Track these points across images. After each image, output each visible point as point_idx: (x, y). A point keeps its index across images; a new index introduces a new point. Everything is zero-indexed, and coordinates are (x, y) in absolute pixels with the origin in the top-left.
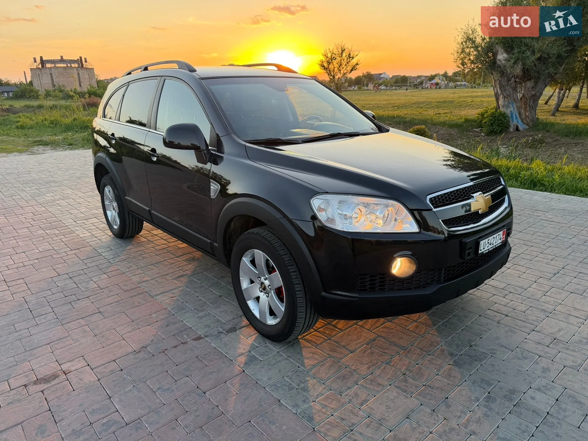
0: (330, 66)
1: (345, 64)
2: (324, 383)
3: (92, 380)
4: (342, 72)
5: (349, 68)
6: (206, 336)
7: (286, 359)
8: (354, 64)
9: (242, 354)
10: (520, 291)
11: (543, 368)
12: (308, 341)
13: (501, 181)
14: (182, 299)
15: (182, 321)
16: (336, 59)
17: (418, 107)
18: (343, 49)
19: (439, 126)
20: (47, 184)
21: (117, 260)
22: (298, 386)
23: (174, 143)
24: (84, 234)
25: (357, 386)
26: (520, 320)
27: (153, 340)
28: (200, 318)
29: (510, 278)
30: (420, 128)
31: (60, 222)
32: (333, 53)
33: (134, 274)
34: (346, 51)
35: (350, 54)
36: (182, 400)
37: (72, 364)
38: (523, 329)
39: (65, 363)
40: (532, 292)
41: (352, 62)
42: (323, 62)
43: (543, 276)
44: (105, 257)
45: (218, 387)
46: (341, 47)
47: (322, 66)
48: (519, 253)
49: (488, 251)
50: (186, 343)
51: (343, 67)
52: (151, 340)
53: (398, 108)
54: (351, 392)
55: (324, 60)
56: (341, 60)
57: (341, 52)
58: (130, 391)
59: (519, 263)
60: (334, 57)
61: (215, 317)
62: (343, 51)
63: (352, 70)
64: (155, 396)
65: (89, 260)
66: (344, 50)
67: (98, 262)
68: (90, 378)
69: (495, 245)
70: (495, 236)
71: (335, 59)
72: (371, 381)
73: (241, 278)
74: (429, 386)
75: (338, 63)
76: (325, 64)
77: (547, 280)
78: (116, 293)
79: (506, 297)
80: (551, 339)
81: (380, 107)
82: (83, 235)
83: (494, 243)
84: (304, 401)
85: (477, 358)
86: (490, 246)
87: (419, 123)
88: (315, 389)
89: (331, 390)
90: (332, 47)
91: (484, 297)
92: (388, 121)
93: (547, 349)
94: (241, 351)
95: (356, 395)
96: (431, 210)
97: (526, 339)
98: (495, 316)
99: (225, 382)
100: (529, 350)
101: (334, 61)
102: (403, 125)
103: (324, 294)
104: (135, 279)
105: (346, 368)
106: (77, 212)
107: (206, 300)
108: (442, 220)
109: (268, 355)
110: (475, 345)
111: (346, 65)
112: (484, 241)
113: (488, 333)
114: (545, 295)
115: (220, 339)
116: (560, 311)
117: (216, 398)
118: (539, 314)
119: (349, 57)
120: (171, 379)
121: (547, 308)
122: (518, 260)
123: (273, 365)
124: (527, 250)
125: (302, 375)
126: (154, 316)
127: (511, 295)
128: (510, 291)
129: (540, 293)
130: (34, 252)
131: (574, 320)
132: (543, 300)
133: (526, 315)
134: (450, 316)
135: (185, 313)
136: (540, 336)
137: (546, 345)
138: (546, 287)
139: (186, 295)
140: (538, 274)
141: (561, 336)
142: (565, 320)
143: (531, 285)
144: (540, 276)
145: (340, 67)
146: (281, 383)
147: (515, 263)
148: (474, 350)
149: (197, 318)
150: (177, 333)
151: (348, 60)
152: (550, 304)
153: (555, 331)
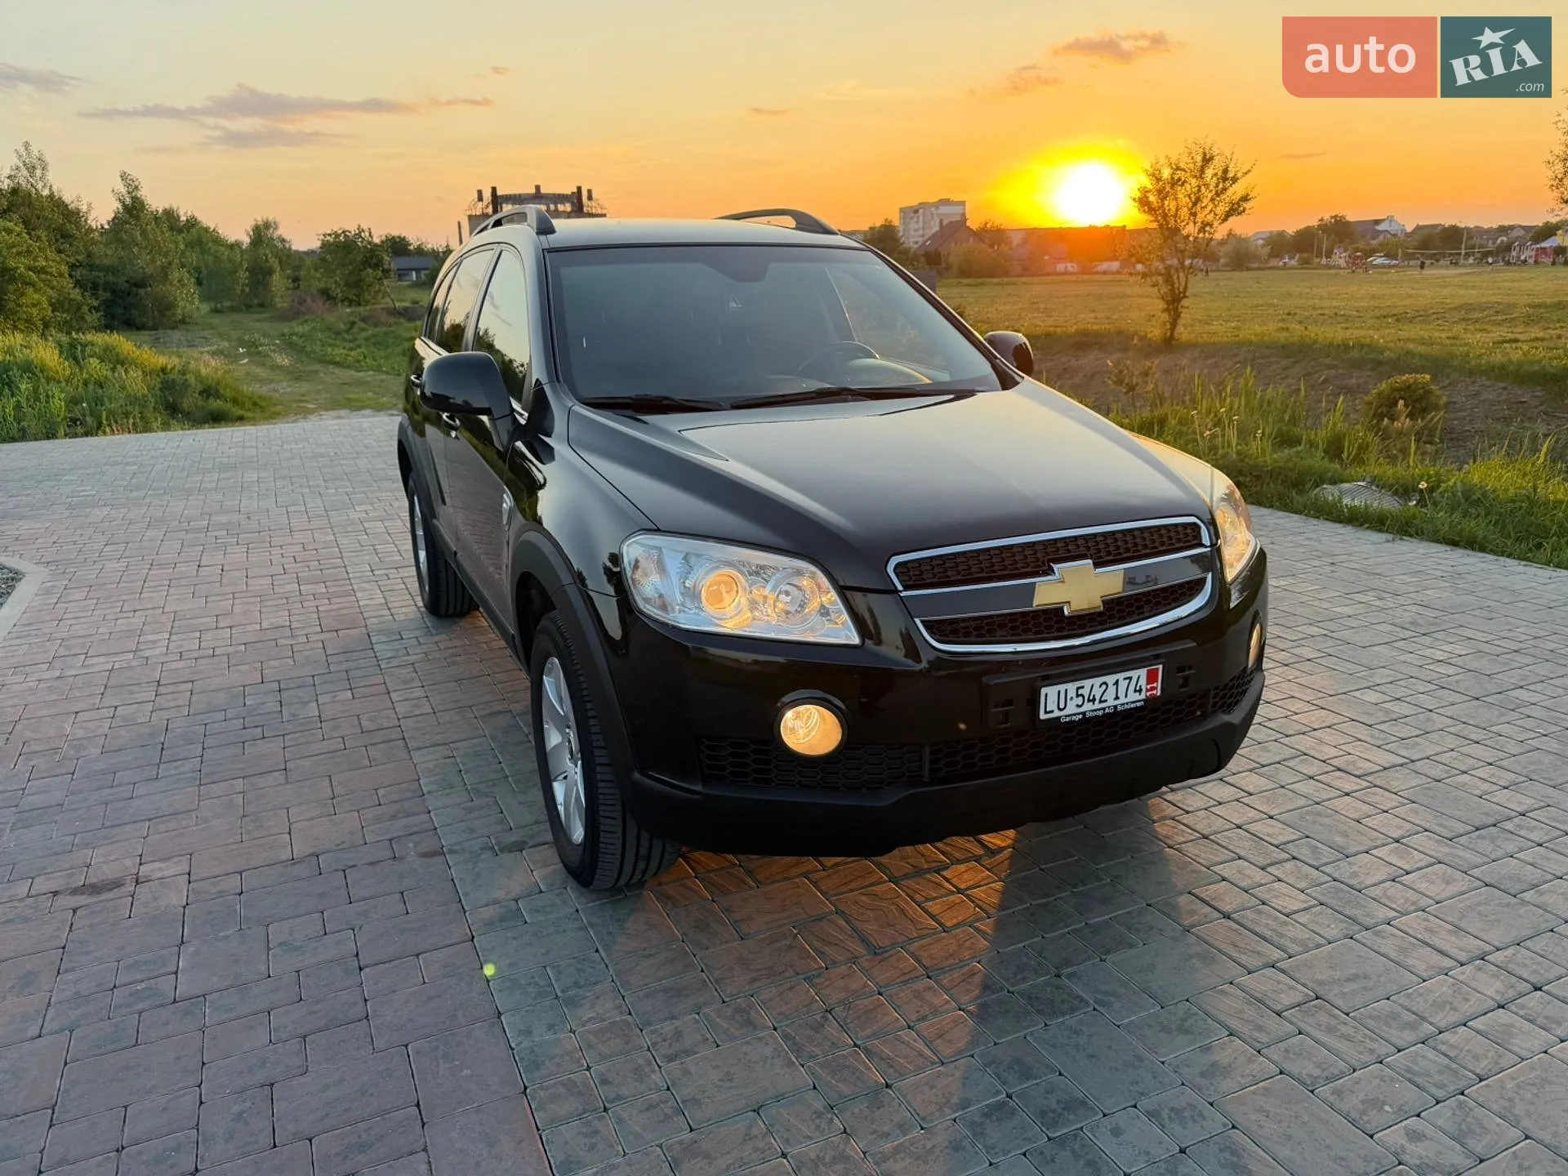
0: (1166, 203)
1: (1210, 196)
2: (623, 997)
3: (175, 902)
4: (1200, 218)
5: (1221, 209)
6: (451, 852)
7: (584, 929)
8: (1236, 198)
9: (496, 902)
10: (1327, 854)
11: (1214, 1065)
12: (664, 898)
13: (1199, 533)
14: (464, 764)
15: (429, 812)
16: (1185, 181)
17: (1464, 320)
18: (1208, 157)
19: (1483, 378)
20: (375, 484)
21: (395, 662)
22: (563, 991)
23: (451, 401)
24: (369, 598)
25: (697, 1017)
26: (1256, 934)
27: (343, 843)
28: (469, 810)
29: (1326, 820)
30: (1412, 381)
31: (343, 569)
32: (1178, 168)
33: (405, 696)
34: (1215, 162)
35: (1226, 171)
36: (308, 976)
37: (162, 865)
38: (1243, 956)
39: (151, 862)
40: (1360, 867)
41: (1230, 192)
42: (1146, 192)
43: (1435, 828)
44: (378, 654)
45: (395, 962)
46: (1201, 150)
47: (1143, 202)
48: (1413, 758)
49: (1081, 716)
50: (402, 858)
51: (1203, 205)
52: (338, 842)
53: (1398, 320)
54: (668, 1028)
55: (1149, 186)
56: (1199, 187)
57: (1199, 164)
58: (226, 937)
59: (1392, 783)
60: (1179, 179)
61: (502, 813)
62: (1207, 160)
63: (1228, 215)
64: (264, 957)
65: (341, 658)
66: (1211, 159)
67: (352, 664)
68: (174, 898)
69: (1115, 707)
70: (1110, 679)
71: (1183, 185)
72: (739, 1010)
73: (546, 726)
74: (867, 1051)
75: (1189, 196)
76: (1152, 198)
77: (1437, 841)
78: (342, 734)
79: (1269, 869)
80: (1307, 995)
81: (1343, 315)
82: (368, 602)
83: (1110, 696)
84: (550, 1027)
85: (1046, 1006)
86: (1088, 707)
87: (1423, 366)
88: (592, 1007)
89: (630, 1014)
90: (1178, 150)
91: (1201, 861)
92: (1328, 356)
93: (1271, 1021)
94: (498, 894)
95: (678, 1035)
96: (896, 591)
97: (1231, 983)
98: (1191, 913)
99: (418, 955)
100: (1214, 1012)
101: (1179, 188)
102: (1372, 369)
103: (637, 776)
104: (401, 709)
105: (702, 971)
106: (391, 549)
107: (511, 772)
108: (922, 622)
109: (550, 913)
110: (1070, 976)
111: (1212, 200)
112: (1062, 688)
113: (1133, 951)
114: (1394, 881)
115: (475, 863)
116: (1403, 928)
117: (376, 984)
118: (1329, 926)
119: (1225, 179)
120: (319, 928)
121: (1368, 915)
122: (1396, 775)
123: (543, 937)
124: (1452, 750)
125: (591, 970)
126: (381, 792)
127: (1289, 865)
128: (1295, 854)
129: (1385, 872)
130: (250, 628)
131: (1422, 959)
132: (1376, 892)
133: (1286, 924)
134: (1064, 894)
135: (448, 794)
136: (1279, 982)
137: (1278, 1008)
138: (1419, 859)
139: (478, 756)
140: (1424, 818)
141: (1344, 995)
142: (1393, 954)
143: (1376, 847)
144: (1427, 827)
145: (1195, 204)
146: (533, 977)
147: (1378, 783)
148: (1057, 987)
149: (463, 809)
150: (399, 837)
151: (1221, 186)
152: (1388, 904)
153: (1337, 977)
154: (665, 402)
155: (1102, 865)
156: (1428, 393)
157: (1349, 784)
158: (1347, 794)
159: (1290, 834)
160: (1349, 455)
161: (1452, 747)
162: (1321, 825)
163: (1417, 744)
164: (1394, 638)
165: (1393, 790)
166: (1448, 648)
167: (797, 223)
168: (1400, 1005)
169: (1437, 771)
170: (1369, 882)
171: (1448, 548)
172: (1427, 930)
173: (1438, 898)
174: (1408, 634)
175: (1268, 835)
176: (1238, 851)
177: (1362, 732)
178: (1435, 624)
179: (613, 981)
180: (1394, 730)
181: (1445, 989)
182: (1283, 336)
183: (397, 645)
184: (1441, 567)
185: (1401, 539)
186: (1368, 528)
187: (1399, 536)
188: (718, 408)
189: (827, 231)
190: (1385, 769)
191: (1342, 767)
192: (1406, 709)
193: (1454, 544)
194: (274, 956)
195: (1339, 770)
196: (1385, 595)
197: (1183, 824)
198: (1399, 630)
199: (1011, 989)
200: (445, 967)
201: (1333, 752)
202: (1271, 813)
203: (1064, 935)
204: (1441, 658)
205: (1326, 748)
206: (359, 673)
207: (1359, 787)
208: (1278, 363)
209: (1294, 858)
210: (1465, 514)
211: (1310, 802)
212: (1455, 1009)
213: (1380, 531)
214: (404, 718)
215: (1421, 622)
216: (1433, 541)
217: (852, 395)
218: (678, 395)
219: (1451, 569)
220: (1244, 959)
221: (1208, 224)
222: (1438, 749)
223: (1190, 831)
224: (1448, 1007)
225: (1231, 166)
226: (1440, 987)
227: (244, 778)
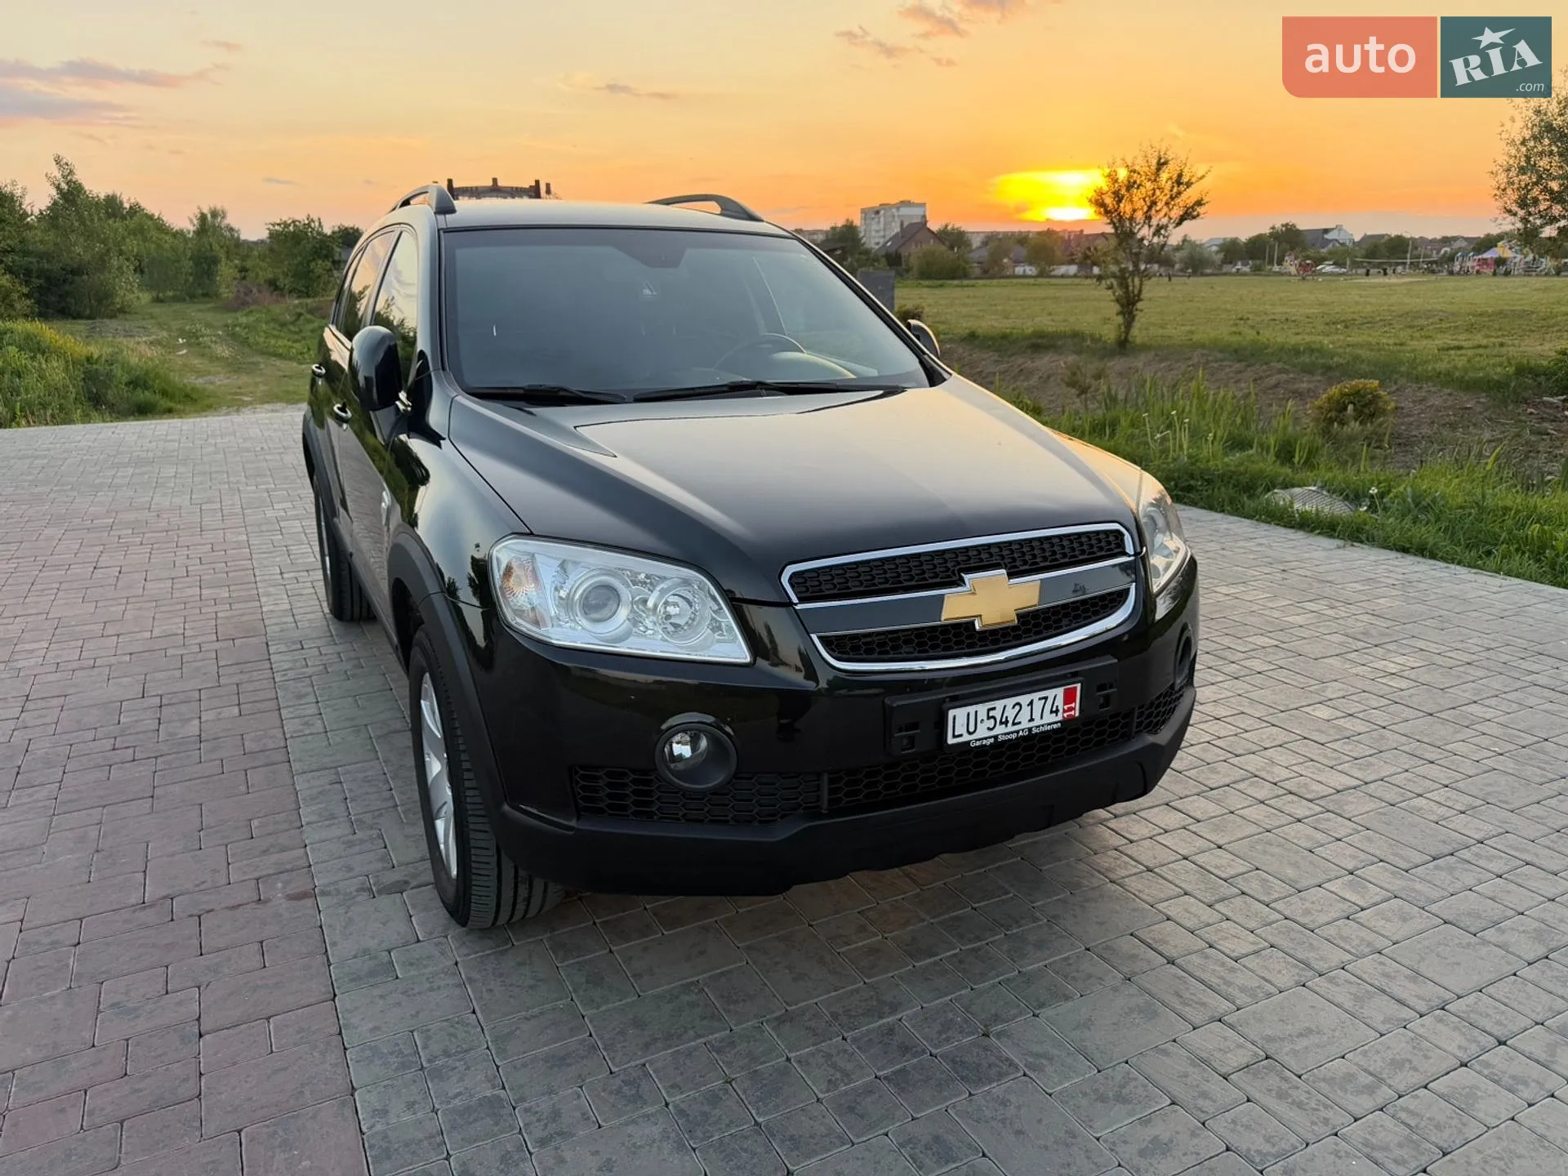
0: (1122, 205)
1: (1164, 199)
2: (498, 1067)
4: (1154, 222)
5: (1176, 213)
6: (323, 893)
7: (461, 985)
8: (1190, 203)
9: (366, 952)
10: (1279, 888)
11: (1155, 1140)
12: (556, 943)
13: (1122, 540)
14: (351, 790)
15: (305, 846)
16: (1140, 184)
18: (1162, 161)
19: (1430, 384)
20: (298, 481)
21: (291, 674)
22: (429, 1061)
24: (274, 603)
25: (577, 1089)
26: (1202, 982)
27: (203, 882)
28: (350, 844)
29: (1277, 850)
30: (1361, 386)
31: (250, 572)
32: (1134, 171)
33: (297, 713)
34: (1170, 165)
35: (1180, 176)
36: (138, 1044)
38: (1187, 1009)
40: (1313, 903)
41: (1184, 196)
42: (1102, 194)
43: (1390, 858)
44: (274, 665)
45: (242, 1027)
46: (1156, 154)
47: (1099, 203)
48: (1367, 780)
49: (992, 740)
50: (267, 901)
51: (1158, 208)
52: (198, 882)
53: (1346, 327)
54: (545, 1105)
55: (1105, 188)
56: (1154, 190)
57: (1154, 168)
58: (52, 998)
59: (1346, 807)
60: (1135, 182)
61: (385, 847)
62: (1161, 164)
63: (1182, 219)
64: (91, 1022)
65: (233, 669)
66: (1166, 163)
67: (245, 677)
69: (1030, 729)
70: (1021, 699)
71: (1138, 188)
72: (624, 1082)
74: (769, 1129)
75: (1144, 199)
76: (1109, 200)
77: (1393, 873)
79: (1217, 906)
80: (1256, 1054)
81: (1294, 321)
82: (271, 608)
83: (1022, 720)
84: (410, 1106)
85: (972, 1072)
86: (1002, 729)
87: (1371, 372)
88: (461, 1080)
89: (503, 1088)
90: (1134, 155)
91: (1145, 897)
92: (1280, 360)
93: (1217, 1086)
94: (371, 944)
95: (556, 1113)
96: (792, 604)
97: (1173, 1041)
98: (1133, 958)
99: (268, 1019)
100: (1156, 1076)
101: (1135, 191)
102: (1323, 374)
103: (507, 809)
104: (290, 727)
105: (589, 1035)
106: (305, 551)
107: (401, 800)
108: (819, 638)
109: (425, 967)
110: (999, 1035)
111: (1167, 204)
112: (969, 709)
113: (1070, 1004)
114: (1348, 918)
115: (349, 907)
116: (1359, 973)
117: (216, 1054)
118: (1279, 972)
119: (1179, 183)
120: (160, 987)
121: (1322, 959)
122: (1350, 799)
123: (414, 995)
124: (1407, 771)
125: (464, 1035)
126: (255, 823)
127: (1239, 901)
128: (1245, 890)
129: (1338, 909)
130: (138, 636)
131: (1379, 1009)
132: (1331, 931)
133: (1232, 970)
134: (997, 937)
135: (328, 826)
136: (1225, 1039)
137: (1223, 1070)
138: (1375, 894)
139: (368, 781)
140: (1380, 848)
141: (1295, 1052)
142: (1348, 1005)
143: (1330, 880)
144: (1382, 858)
145: (1150, 208)
146: (397, 1044)
147: (1331, 808)
148: (986, 1049)
149: (344, 843)
150: (269, 875)
151: (1175, 190)
152: (1342, 945)
153: (1288, 1033)
154: (562, 393)
155: (1038, 904)
156: (1377, 397)
157: (1301, 809)
158: (1299, 821)
159: (1240, 866)
160: (1300, 458)
161: (1406, 767)
162: (1272, 855)
163: (1370, 764)
164: (1345, 650)
165: (1347, 816)
166: (1400, 660)
167: (722, 209)
168: (1356, 1064)
169: (1392, 795)
170: (1323, 919)
171: (1399, 555)
172: (1386, 975)
173: (1395, 939)
174: (1360, 645)
175: (1217, 867)
176: (1183, 886)
177: (1314, 751)
178: (1391, 635)
179: (488, 1048)
180: (1347, 748)
181: (1404, 1045)
182: (1235, 338)
183: (298, 655)
184: (1391, 575)
185: (1353, 545)
186: (1319, 534)
187: (1350, 543)
188: (618, 400)
189: (752, 218)
190: (1338, 792)
191: (1294, 790)
192: (1360, 727)
193: (1405, 550)
194: (103, 1022)
195: (1291, 793)
196: (1337, 604)
197: (1126, 855)
198: (1351, 640)
199: (934, 1051)
200: (298, 1032)
201: (1285, 774)
202: (1220, 842)
203: (993, 986)
204: (1394, 671)
205: (1277, 769)
206: (250, 687)
207: (1312, 813)
208: (1230, 366)
209: (1243, 893)
210: (1415, 521)
211: (1261, 830)
212: (1415, 1069)
213: (1331, 537)
214: (292, 737)
215: (1374, 632)
216: (1384, 548)
217: (766, 389)
218: (576, 387)
219: (1401, 577)
220: (1188, 1011)
221: (1162, 228)
222: (1393, 770)
223: (1134, 863)
224: (1407, 1065)
225: (1186, 170)
226: (1397, 1042)
227: (104, 807)
